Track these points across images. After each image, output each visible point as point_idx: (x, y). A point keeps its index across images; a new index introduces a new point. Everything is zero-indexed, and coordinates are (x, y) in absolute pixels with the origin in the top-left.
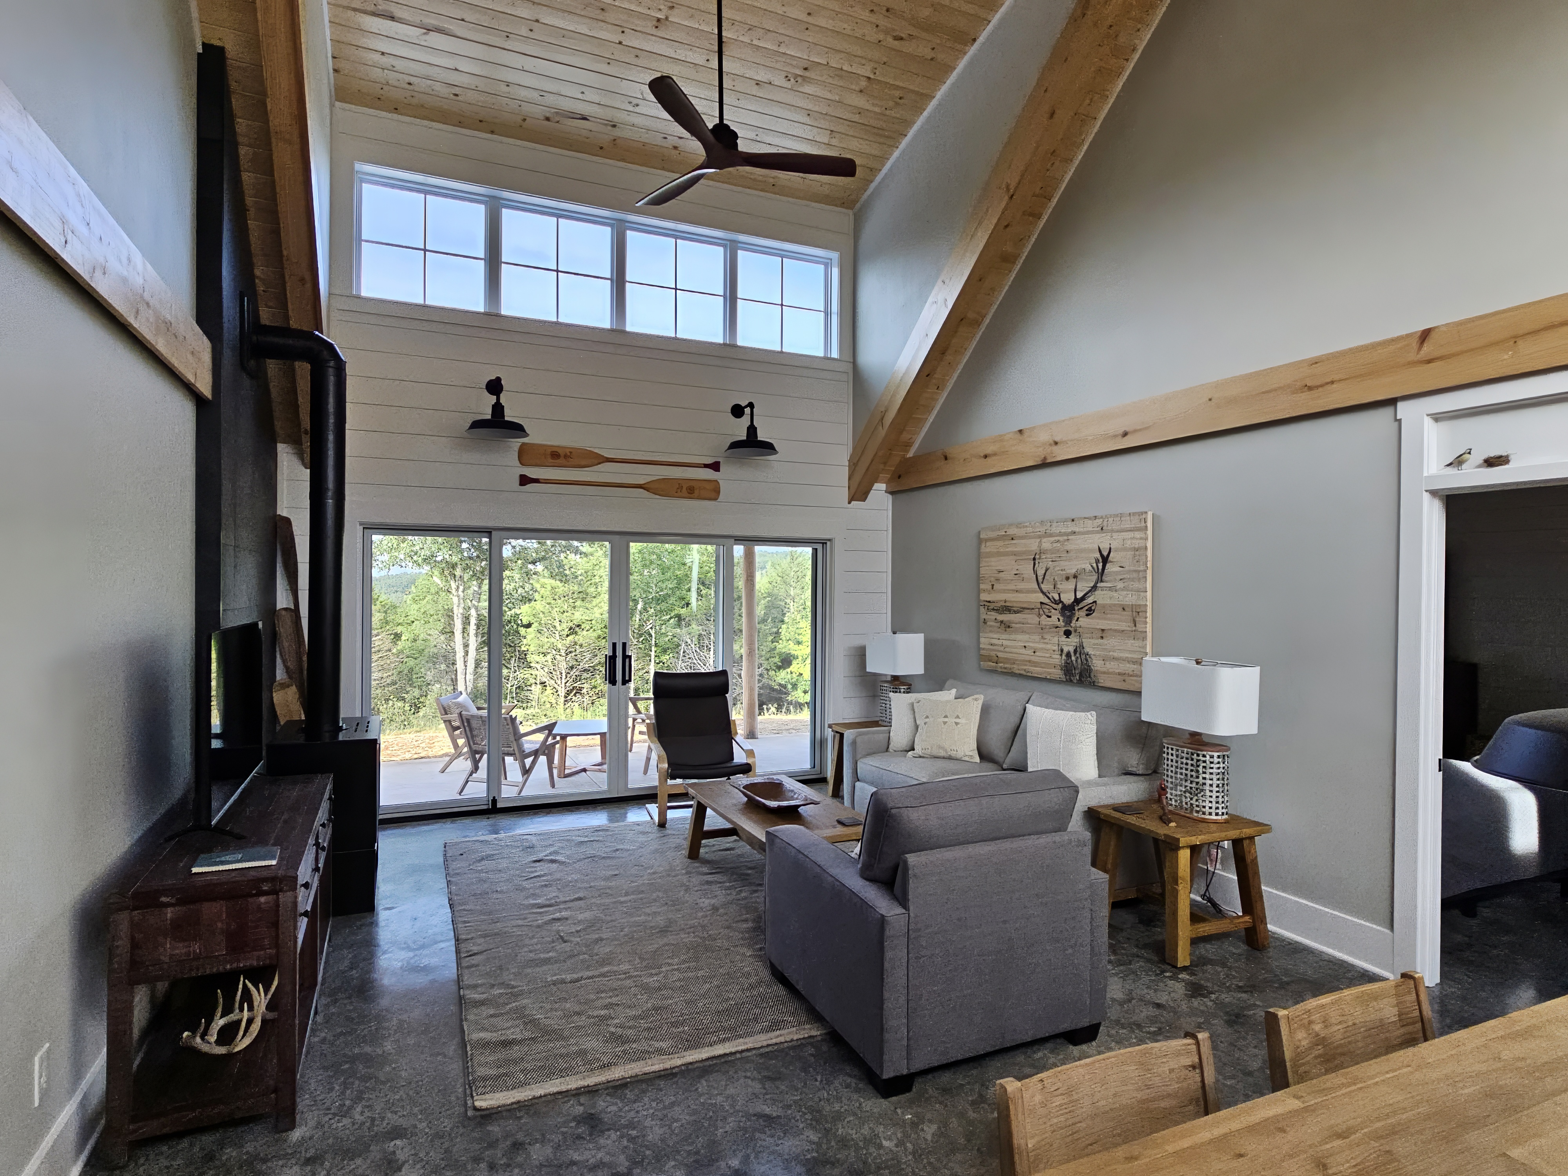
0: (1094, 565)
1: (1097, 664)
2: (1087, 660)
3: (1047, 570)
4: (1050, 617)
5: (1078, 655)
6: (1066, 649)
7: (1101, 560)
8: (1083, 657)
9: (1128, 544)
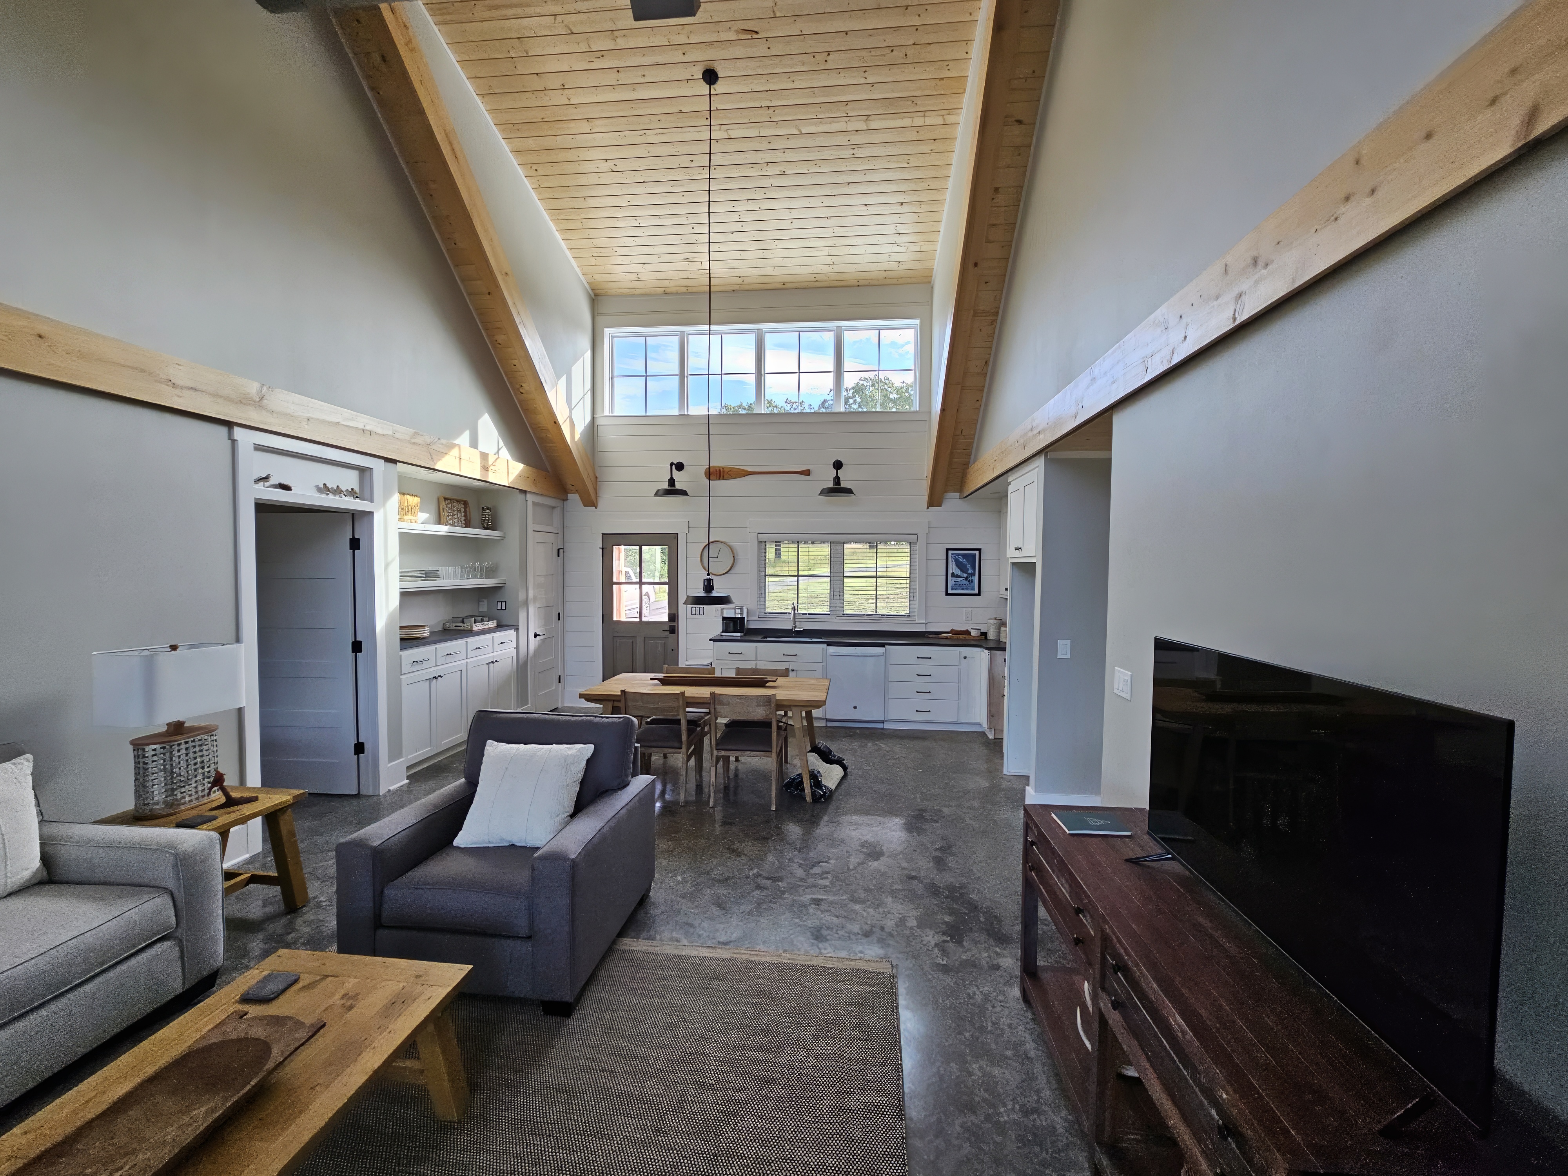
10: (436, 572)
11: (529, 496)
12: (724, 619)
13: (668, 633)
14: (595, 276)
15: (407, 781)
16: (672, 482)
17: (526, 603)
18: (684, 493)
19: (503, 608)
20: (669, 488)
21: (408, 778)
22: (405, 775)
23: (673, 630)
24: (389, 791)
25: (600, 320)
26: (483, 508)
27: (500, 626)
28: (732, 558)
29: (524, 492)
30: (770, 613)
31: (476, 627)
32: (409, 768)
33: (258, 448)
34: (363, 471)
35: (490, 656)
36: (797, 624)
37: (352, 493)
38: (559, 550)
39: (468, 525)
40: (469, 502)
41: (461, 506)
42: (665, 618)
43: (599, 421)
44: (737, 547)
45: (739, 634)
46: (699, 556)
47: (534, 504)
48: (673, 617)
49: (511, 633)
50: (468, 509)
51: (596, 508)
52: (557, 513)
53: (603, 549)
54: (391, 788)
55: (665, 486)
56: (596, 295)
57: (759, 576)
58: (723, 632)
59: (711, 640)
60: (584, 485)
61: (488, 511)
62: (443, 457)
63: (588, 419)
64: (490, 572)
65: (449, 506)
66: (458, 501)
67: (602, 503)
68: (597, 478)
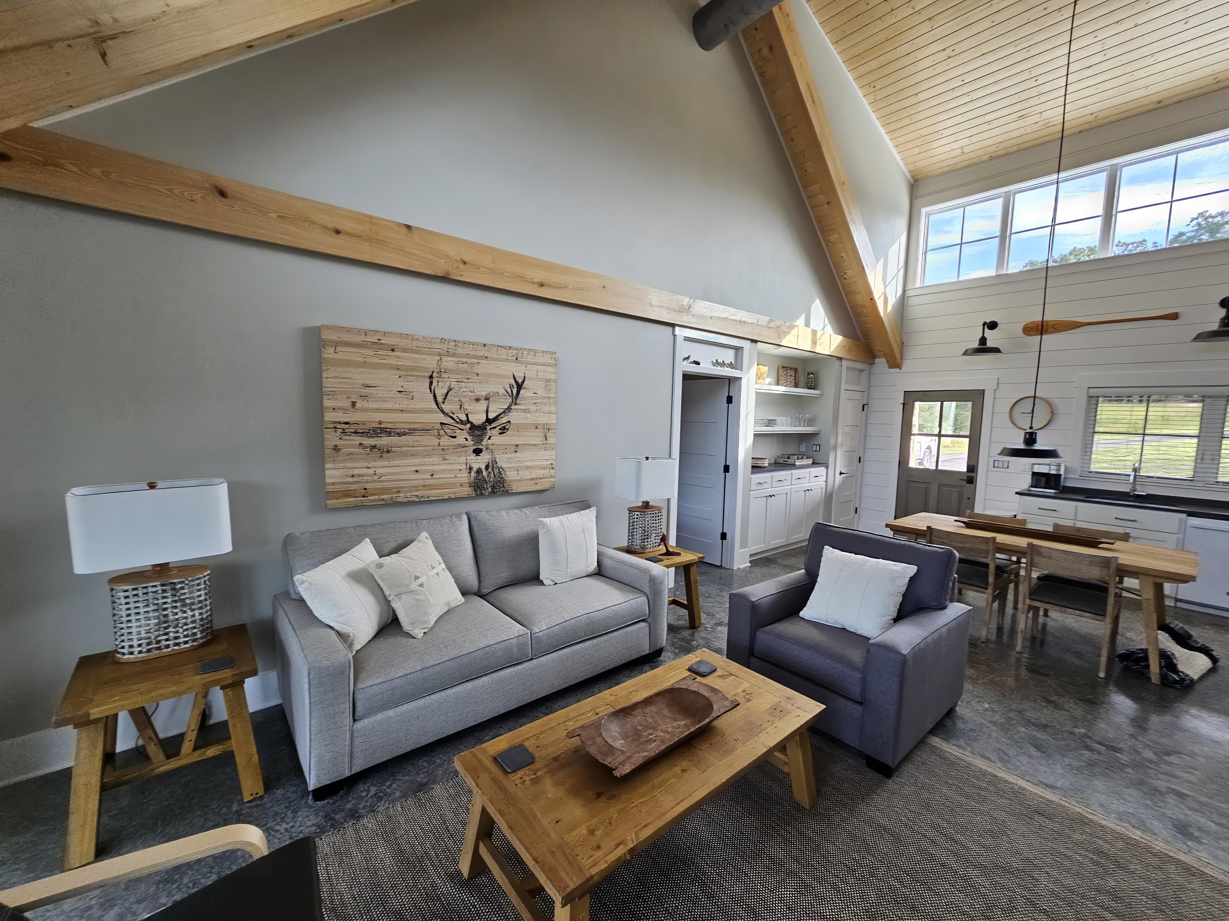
0: (509, 390)
1: (510, 475)
2: (500, 473)
3: (450, 390)
4: (455, 437)
5: (490, 469)
6: (475, 467)
7: (515, 386)
8: (496, 471)
9: (541, 375)
10: (775, 420)
11: (844, 363)
12: (1034, 474)
13: (965, 482)
14: (917, 164)
15: (750, 564)
16: (983, 340)
17: (835, 447)
18: (996, 350)
19: (818, 449)
20: (980, 347)
21: (750, 562)
22: (749, 559)
23: (971, 480)
24: (739, 569)
25: (917, 202)
26: (808, 373)
27: (815, 464)
28: (1049, 415)
29: (840, 359)
30: (1096, 473)
31: (798, 463)
32: (751, 555)
33: (687, 339)
34: (738, 350)
35: (807, 486)
36: (1138, 487)
37: (731, 365)
38: (864, 406)
39: (796, 386)
40: (799, 370)
41: (792, 373)
42: (964, 469)
43: (909, 293)
44: (1056, 402)
45: (1053, 491)
46: (1008, 411)
47: (848, 368)
48: (972, 468)
49: (821, 470)
50: (797, 374)
51: (900, 369)
52: (864, 375)
53: (904, 404)
54: (740, 567)
55: (976, 345)
56: (916, 181)
57: (1085, 431)
58: (1032, 486)
59: (1017, 493)
60: (892, 350)
61: (812, 375)
62: (786, 336)
63: (900, 292)
64: (810, 422)
65: (785, 372)
66: (791, 369)
67: (907, 365)
68: (903, 343)
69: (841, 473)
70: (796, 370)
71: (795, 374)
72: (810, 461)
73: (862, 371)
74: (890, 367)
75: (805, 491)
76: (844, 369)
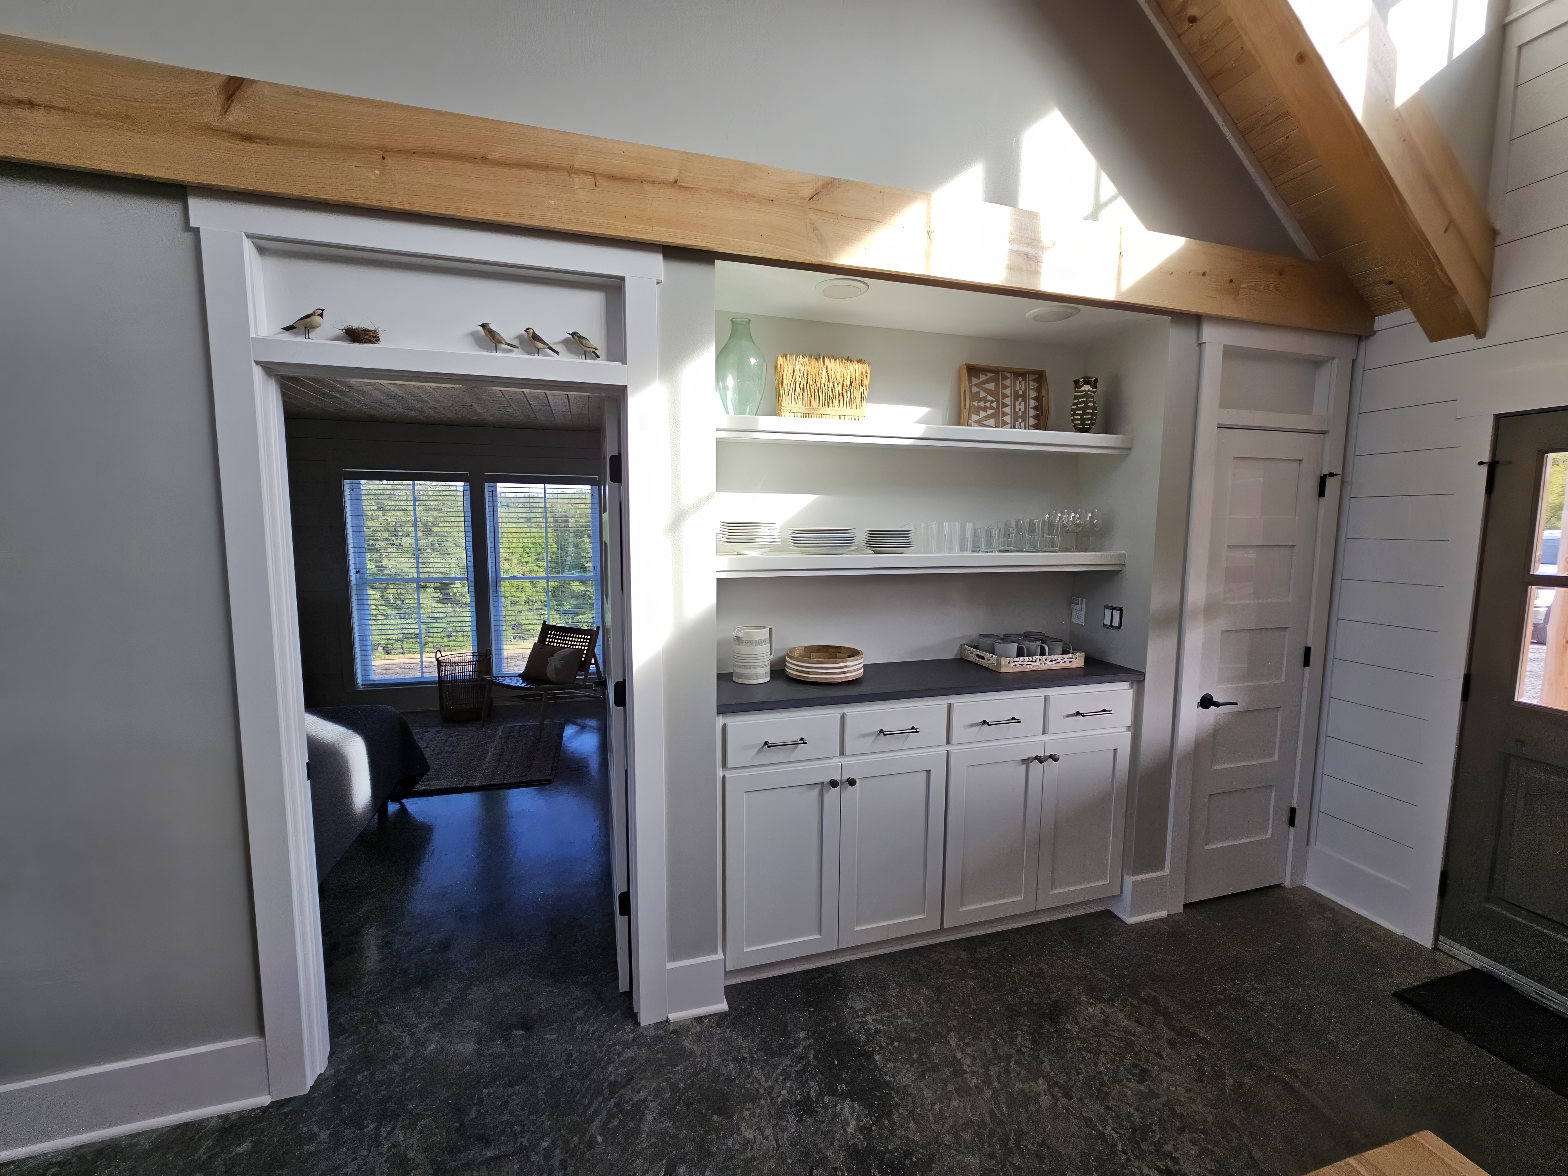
11: (1209, 331)
15: (725, 1004)
17: (1177, 619)
19: (1116, 623)
21: (729, 997)
22: (721, 990)
24: (662, 1021)
26: (1076, 382)
27: (1095, 670)
29: (1191, 319)
31: (1016, 668)
35: (1038, 744)
38: (1323, 479)
39: (1042, 423)
41: (1025, 386)
47: (1228, 351)
50: (1044, 392)
51: (1480, 337)
52: (1328, 375)
53: (1492, 467)
54: (673, 1016)
60: (1430, 261)
61: (1087, 387)
63: (1473, 29)
65: (992, 385)
67: (1506, 318)
68: (1494, 233)
69: (1206, 702)
70: (1040, 377)
71: (1038, 390)
72: (1076, 661)
73: (1317, 363)
74: (1434, 337)
75: (1026, 761)
76: (1213, 357)
